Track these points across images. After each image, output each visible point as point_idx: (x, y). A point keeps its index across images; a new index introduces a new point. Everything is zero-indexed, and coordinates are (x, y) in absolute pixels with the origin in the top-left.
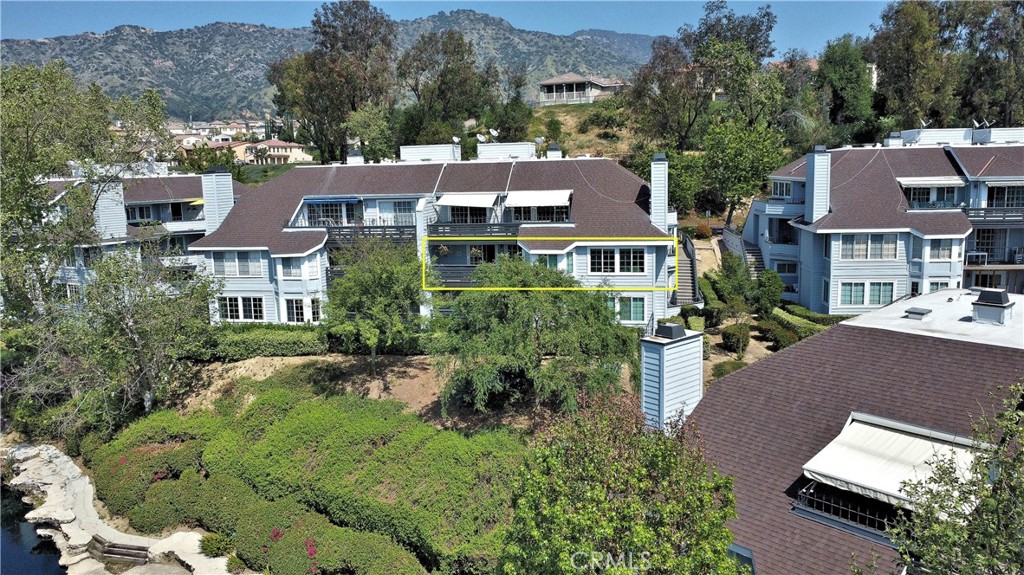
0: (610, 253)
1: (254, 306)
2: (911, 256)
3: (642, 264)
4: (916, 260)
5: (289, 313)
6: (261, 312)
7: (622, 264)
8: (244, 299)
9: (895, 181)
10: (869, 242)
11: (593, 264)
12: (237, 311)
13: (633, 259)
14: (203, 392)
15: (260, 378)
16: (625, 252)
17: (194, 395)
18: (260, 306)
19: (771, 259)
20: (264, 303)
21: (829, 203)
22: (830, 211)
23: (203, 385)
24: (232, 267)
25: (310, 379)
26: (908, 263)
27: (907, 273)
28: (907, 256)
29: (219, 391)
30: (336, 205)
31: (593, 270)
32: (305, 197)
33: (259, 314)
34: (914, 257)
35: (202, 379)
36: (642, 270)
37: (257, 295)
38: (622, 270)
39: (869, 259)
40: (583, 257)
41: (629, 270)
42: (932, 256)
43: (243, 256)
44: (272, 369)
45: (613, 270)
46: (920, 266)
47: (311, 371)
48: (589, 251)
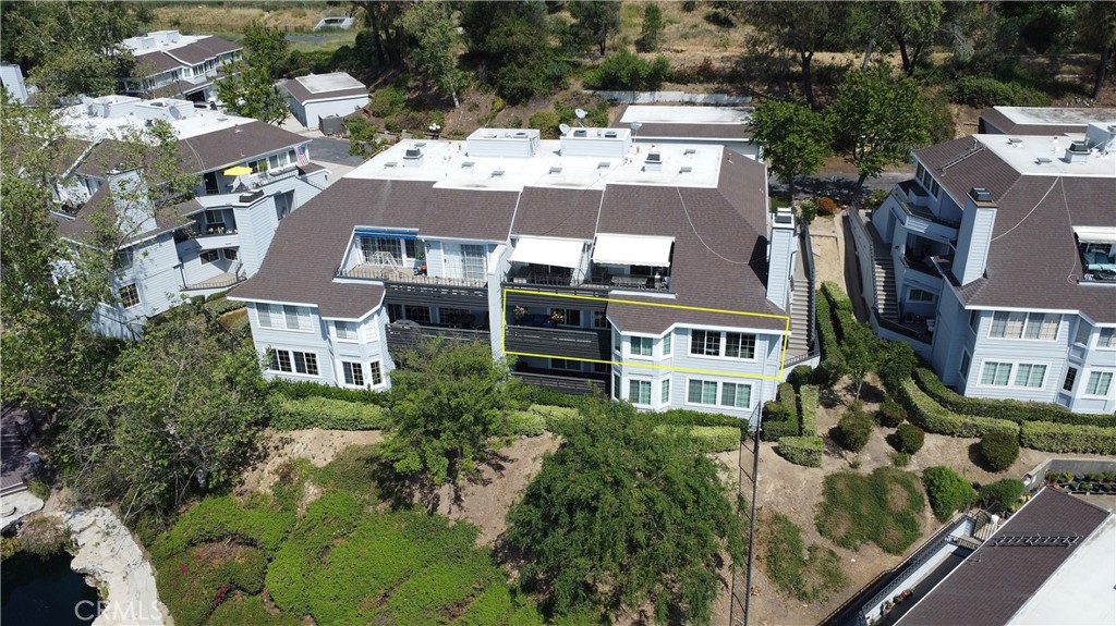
0: (715, 336)
1: (307, 362)
2: (1074, 338)
3: (752, 350)
4: (1080, 344)
5: (346, 375)
6: (315, 367)
7: (728, 348)
8: (295, 353)
9: (1070, 230)
10: (1027, 320)
11: (693, 345)
12: (289, 364)
13: (742, 344)
14: (260, 465)
15: (320, 463)
16: (732, 337)
17: (250, 468)
18: (314, 361)
19: (905, 285)
20: (317, 359)
21: (985, 265)
22: (985, 275)
23: (259, 457)
24: (279, 319)
25: (373, 476)
26: (1069, 345)
27: (1066, 356)
28: (1070, 339)
29: (276, 471)
30: (394, 242)
31: (694, 351)
32: (357, 227)
33: (313, 369)
34: (1077, 341)
35: (257, 449)
36: (752, 356)
37: (310, 351)
38: (727, 354)
39: (1023, 338)
40: (683, 337)
41: (736, 355)
42: (1100, 343)
43: (290, 310)
44: (332, 451)
45: (717, 354)
46: (1083, 352)
47: (375, 466)
48: (690, 332)
